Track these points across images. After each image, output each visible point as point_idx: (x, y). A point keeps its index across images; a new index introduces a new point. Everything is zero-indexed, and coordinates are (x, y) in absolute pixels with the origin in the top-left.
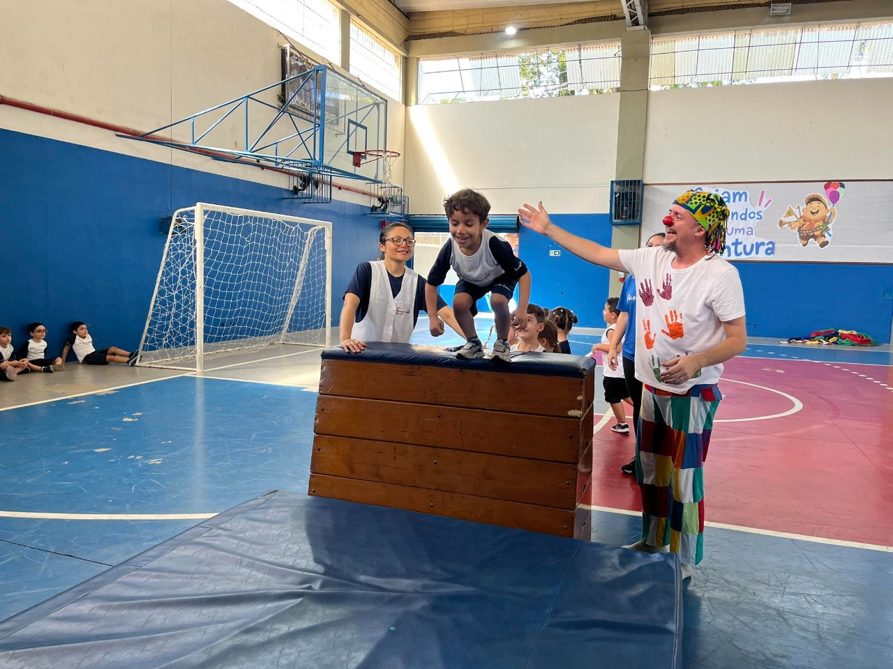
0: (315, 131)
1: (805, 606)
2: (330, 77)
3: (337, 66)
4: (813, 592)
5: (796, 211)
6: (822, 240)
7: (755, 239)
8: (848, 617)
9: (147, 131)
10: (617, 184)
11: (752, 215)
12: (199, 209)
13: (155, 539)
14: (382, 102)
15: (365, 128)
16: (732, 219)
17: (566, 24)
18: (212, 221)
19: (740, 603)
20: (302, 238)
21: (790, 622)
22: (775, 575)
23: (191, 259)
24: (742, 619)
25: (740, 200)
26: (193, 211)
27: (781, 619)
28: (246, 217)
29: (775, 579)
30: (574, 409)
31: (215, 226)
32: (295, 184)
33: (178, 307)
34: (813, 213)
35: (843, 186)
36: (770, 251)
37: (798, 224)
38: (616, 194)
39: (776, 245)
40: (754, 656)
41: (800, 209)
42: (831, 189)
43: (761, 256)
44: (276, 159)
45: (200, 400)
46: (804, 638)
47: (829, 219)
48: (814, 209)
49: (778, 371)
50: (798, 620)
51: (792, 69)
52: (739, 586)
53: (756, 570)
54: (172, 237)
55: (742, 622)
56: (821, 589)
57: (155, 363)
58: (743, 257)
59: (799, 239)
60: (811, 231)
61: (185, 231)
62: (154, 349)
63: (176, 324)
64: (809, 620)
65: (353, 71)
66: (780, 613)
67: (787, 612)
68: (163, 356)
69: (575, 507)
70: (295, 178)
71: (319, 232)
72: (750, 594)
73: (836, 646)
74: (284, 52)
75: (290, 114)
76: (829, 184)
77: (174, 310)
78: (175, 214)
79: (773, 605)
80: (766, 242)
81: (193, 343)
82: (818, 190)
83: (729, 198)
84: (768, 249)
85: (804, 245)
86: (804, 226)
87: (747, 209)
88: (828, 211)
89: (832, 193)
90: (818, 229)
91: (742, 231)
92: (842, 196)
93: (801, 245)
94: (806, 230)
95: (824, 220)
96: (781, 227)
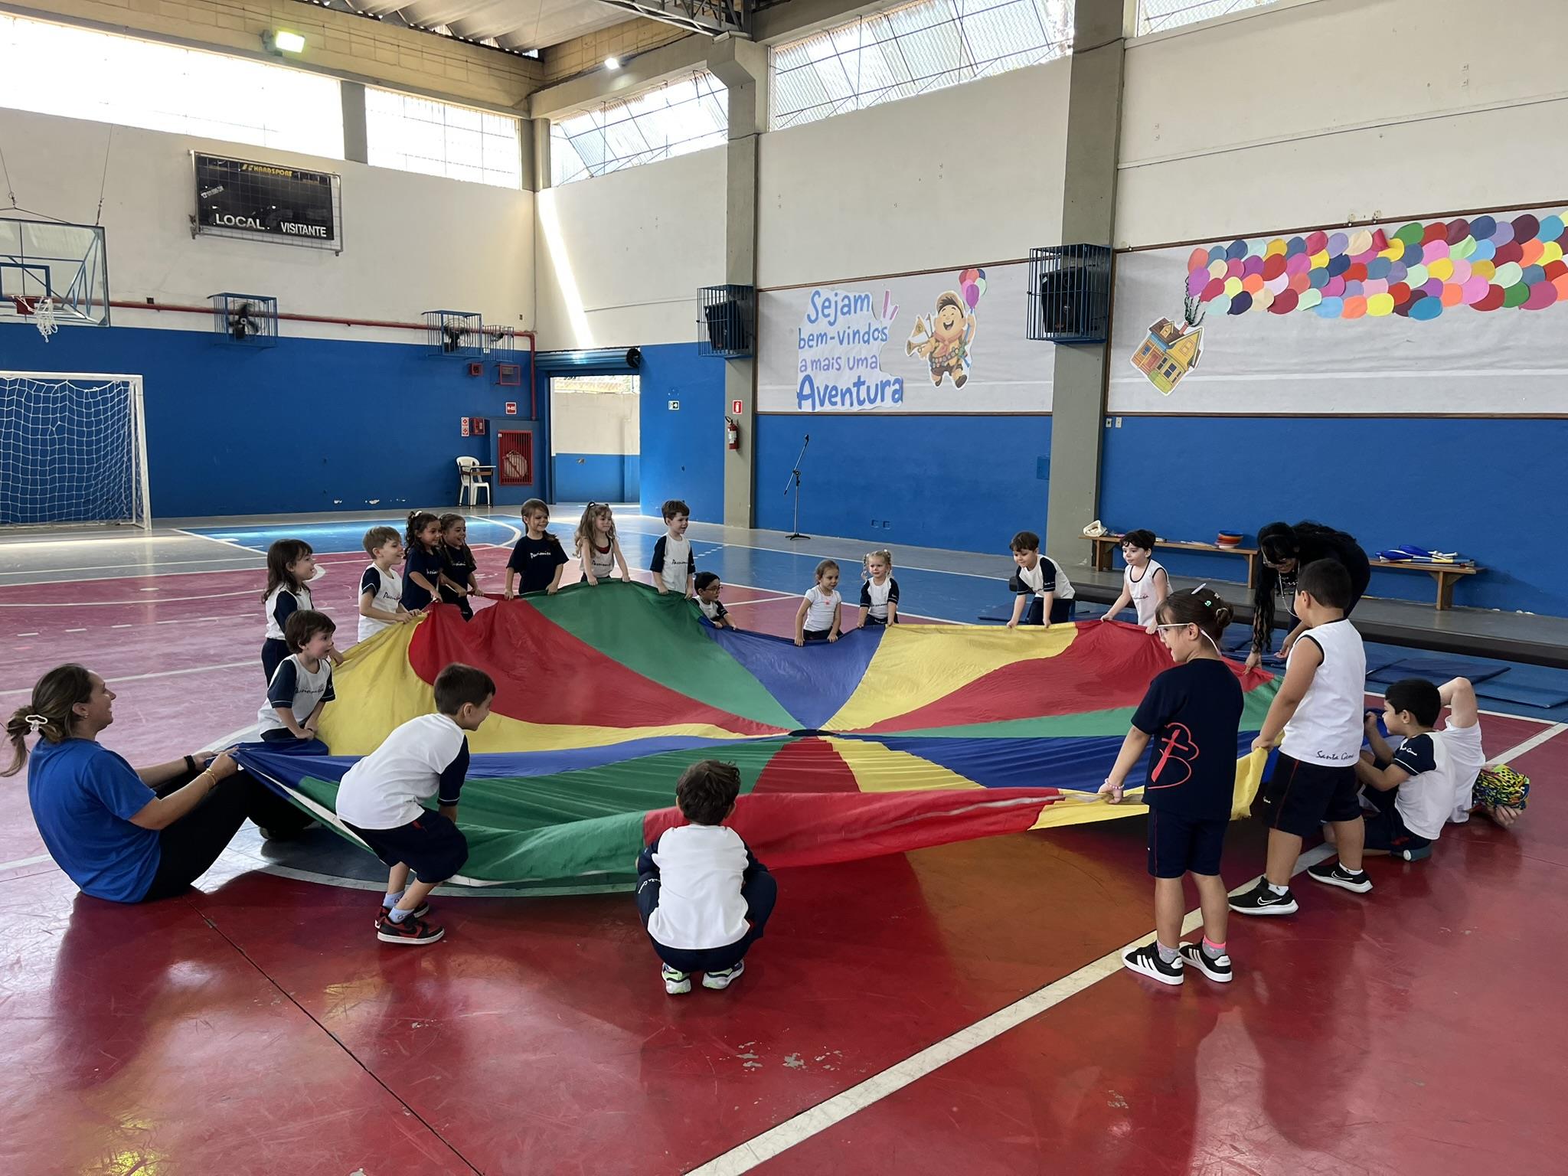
5: (926, 324)
6: (959, 373)
7: (878, 376)
10: (729, 293)
11: (876, 336)
16: (854, 342)
25: (861, 310)
34: (946, 327)
35: (982, 276)
36: (898, 395)
37: (928, 348)
39: (905, 385)
41: (934, 321)
42: (968, 282)
43: (887, 406)
47: (967, 334)
48: (947, 319)
58: (867, 407)
59: (930, 372)
60: (945, 359)
65: (378, 161)
76: (965, 272)
80: (892, 383)
82: (952, 285)
83: (849, 306)
84: (895, 392)
85: (936, 383)
86: (937, 351)
87: (870, 324)
88: (965, 321)
89: (970, 290)
90: (953, 355)
91: (865, 362)
92: (981, 293)
93: (934, 382)
94: (938, 358)
95: (960, 338)
96: (909, 353)
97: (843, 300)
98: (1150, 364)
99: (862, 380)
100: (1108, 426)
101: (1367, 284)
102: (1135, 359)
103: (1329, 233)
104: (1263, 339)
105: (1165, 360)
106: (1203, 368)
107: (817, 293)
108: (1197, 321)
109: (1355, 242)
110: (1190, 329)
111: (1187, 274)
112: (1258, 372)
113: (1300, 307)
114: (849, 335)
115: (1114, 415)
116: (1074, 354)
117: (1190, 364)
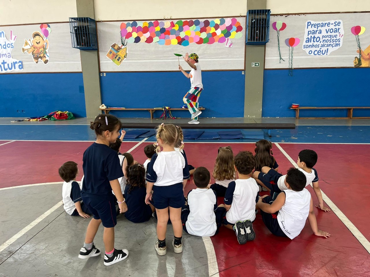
5: (29, 42)
6: (45, 59)
7: (12, 60)
11: (9, 46)
25: (1, 37)
34: (37, 43)
35: (49, 26)
37: (31, 50)
39: (23, 63)
41: (32, 41)
42: (44, 29)
43: (17, 70)
47: (46, 47)
48: (37, 40)
58: (9, 71)
59: (33, 59)
60: (38, 54)
76: (42, 25)
80: (18, 61)
82: (37, 29)
84: (20, 66)
85: (36, 62)
86: (35, 51)
87: (5, 42)
88: (44, 41)
89: (45, 31)
90: (41, 53)
91: (5, 55)
92: (49, 32)
93: (35, 62)
94: (36, 54)
95: (43, 47)
96: (23, 52)
98: (113, 57)
99: (5, 62)
100: (101, 75)
101: (170, 36)
102: (107, 55)
103: (159, 21)
104: (145, 50)
105: (117, 56)
106: (128, 58)
108: (125, 45)
109: (166, 24)
110: (123, 47)
111: (120, 30)
112: (145, 59)
113: (154, 41)
115: (103, 72)
116: (87, 53)
117: (125, 57)
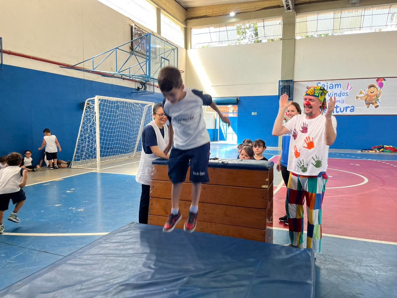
0: (146, 62)
1: (370, 271)
2: (152, 38)
3: (155, 33)
4: (374, 265)
5: (364, 92)
6: (376, 105)
7: (345, 105)
8: (390, 276)
9: (73, 64)
10: (281, 82)
11: (344, 94)
12: (96, 98)
13: (82, 244)
14: (176, 49)
15: (168, 60)
17: (257, 10)
18: (102, 104)
19: (341, 270)
20: (142, 110)
21: (364, 278)
22: (357, 258)
23: (93, 120)
24: (342, 278)
25: (338, 87)
26: (94, 99)
27: (359, 277)
28: (117, 101)
29: (357, 259)
30: (264, 185)
31: (104, 106)
32: (138, 86)
33: (89, 142)
34: (371, 93)
35: (385, 80)
36: (352, 110)
37: (365, 98)
38: (281, 86)
39: (355, 108)
40: (347, 294)
41: (366, 91)
42: (379, 82)
43: (348, 113)
44: (130, 75)
45: (99, 183)
46: (370, 286)
47: (379, 95)
48: (372, 90)
49: (357, 165)
50: (367, 278)
51: (360, 27)
52: (340, 263)
53: (348, 256)
54: (85, 111)
55: (342, 279)
56: (377, 263)
57: (80, 167)
58: (340, 113)
59: (365, 104)
60: (371, 101)
61: (91, 108)
62: (80, 160)
63: (88, 150)
64: (372, 278)
65: (163, 35)
66: (359, 275)
67: (362, 274)
68: (83, 163)
69: (265, 228)
70: (138, 83)
71: (149, 107)
72: (345, 266)
73: (385, 289)
74: (132, 28)
75: (135, 55)
76: (378, 79)
77: (87, 143)
78: (86, 101)
79: (356, 271)
80: (350, 106)
81: (95, 157)
82: (373, 82)
83: (333, 86)
86: (368, 99)
87: (341, 92)
88: (378, 91)
90: (374, 100)
91: (339, 101)
92: (384, 84)
93: (366, 107)
95: (376, 96)
96: (357, 99)
97: (330, 85)
99: (338, 106)
107: (320, 83)
114: (332, 94)
